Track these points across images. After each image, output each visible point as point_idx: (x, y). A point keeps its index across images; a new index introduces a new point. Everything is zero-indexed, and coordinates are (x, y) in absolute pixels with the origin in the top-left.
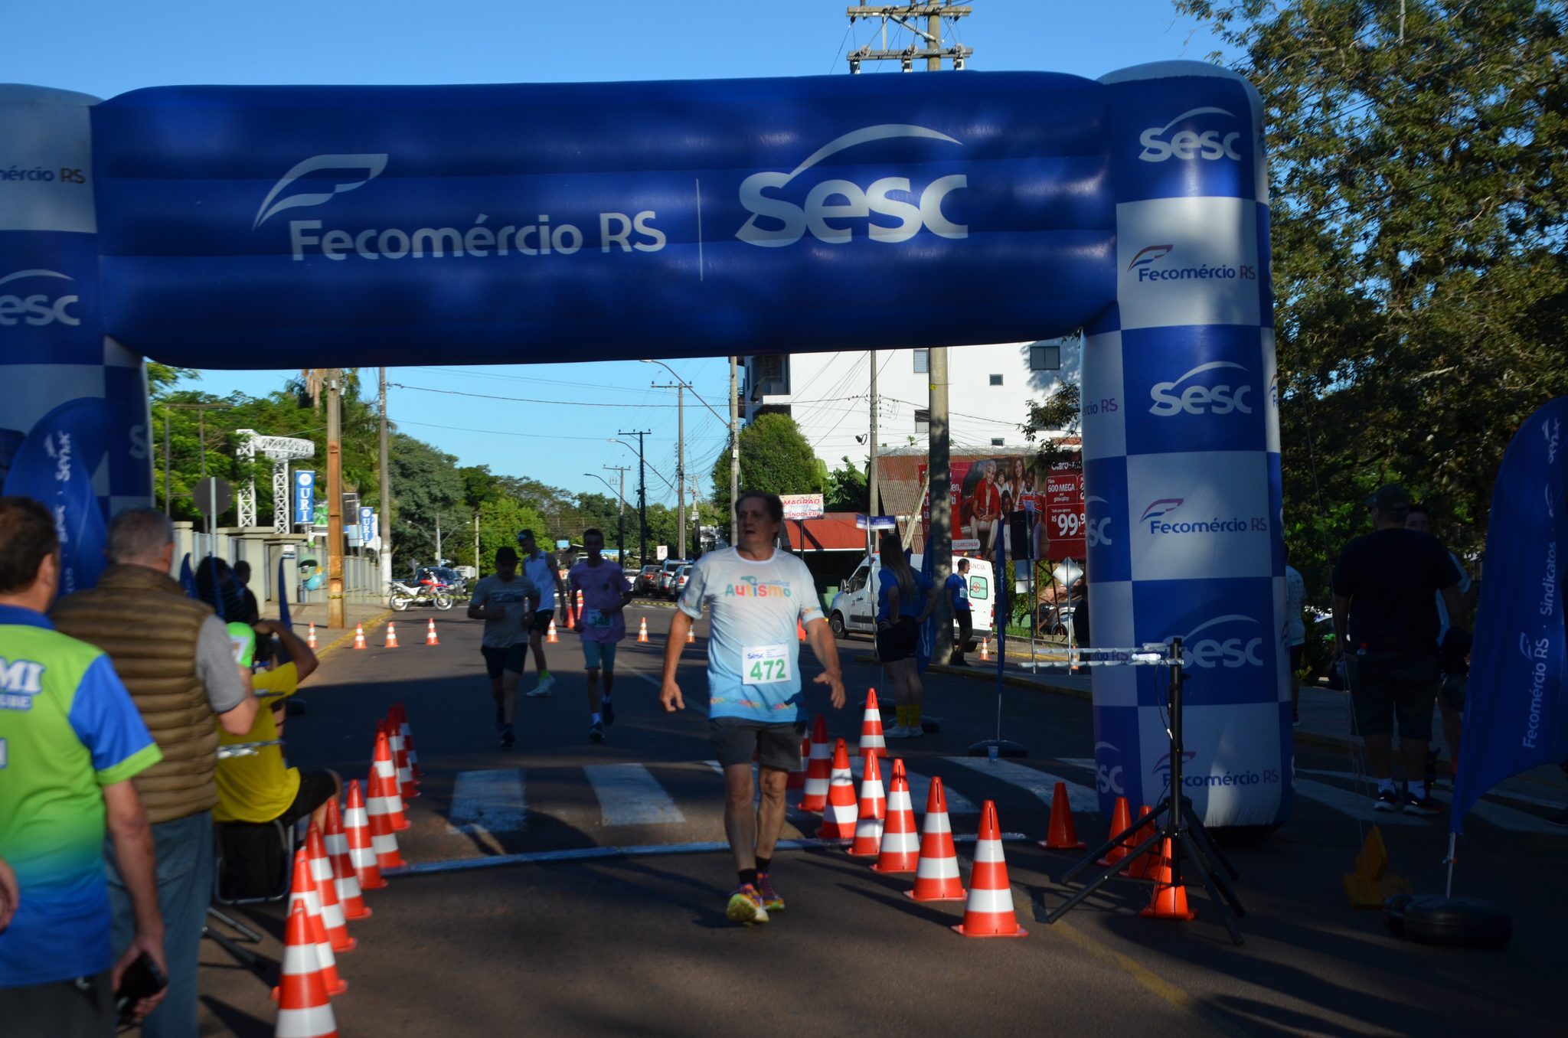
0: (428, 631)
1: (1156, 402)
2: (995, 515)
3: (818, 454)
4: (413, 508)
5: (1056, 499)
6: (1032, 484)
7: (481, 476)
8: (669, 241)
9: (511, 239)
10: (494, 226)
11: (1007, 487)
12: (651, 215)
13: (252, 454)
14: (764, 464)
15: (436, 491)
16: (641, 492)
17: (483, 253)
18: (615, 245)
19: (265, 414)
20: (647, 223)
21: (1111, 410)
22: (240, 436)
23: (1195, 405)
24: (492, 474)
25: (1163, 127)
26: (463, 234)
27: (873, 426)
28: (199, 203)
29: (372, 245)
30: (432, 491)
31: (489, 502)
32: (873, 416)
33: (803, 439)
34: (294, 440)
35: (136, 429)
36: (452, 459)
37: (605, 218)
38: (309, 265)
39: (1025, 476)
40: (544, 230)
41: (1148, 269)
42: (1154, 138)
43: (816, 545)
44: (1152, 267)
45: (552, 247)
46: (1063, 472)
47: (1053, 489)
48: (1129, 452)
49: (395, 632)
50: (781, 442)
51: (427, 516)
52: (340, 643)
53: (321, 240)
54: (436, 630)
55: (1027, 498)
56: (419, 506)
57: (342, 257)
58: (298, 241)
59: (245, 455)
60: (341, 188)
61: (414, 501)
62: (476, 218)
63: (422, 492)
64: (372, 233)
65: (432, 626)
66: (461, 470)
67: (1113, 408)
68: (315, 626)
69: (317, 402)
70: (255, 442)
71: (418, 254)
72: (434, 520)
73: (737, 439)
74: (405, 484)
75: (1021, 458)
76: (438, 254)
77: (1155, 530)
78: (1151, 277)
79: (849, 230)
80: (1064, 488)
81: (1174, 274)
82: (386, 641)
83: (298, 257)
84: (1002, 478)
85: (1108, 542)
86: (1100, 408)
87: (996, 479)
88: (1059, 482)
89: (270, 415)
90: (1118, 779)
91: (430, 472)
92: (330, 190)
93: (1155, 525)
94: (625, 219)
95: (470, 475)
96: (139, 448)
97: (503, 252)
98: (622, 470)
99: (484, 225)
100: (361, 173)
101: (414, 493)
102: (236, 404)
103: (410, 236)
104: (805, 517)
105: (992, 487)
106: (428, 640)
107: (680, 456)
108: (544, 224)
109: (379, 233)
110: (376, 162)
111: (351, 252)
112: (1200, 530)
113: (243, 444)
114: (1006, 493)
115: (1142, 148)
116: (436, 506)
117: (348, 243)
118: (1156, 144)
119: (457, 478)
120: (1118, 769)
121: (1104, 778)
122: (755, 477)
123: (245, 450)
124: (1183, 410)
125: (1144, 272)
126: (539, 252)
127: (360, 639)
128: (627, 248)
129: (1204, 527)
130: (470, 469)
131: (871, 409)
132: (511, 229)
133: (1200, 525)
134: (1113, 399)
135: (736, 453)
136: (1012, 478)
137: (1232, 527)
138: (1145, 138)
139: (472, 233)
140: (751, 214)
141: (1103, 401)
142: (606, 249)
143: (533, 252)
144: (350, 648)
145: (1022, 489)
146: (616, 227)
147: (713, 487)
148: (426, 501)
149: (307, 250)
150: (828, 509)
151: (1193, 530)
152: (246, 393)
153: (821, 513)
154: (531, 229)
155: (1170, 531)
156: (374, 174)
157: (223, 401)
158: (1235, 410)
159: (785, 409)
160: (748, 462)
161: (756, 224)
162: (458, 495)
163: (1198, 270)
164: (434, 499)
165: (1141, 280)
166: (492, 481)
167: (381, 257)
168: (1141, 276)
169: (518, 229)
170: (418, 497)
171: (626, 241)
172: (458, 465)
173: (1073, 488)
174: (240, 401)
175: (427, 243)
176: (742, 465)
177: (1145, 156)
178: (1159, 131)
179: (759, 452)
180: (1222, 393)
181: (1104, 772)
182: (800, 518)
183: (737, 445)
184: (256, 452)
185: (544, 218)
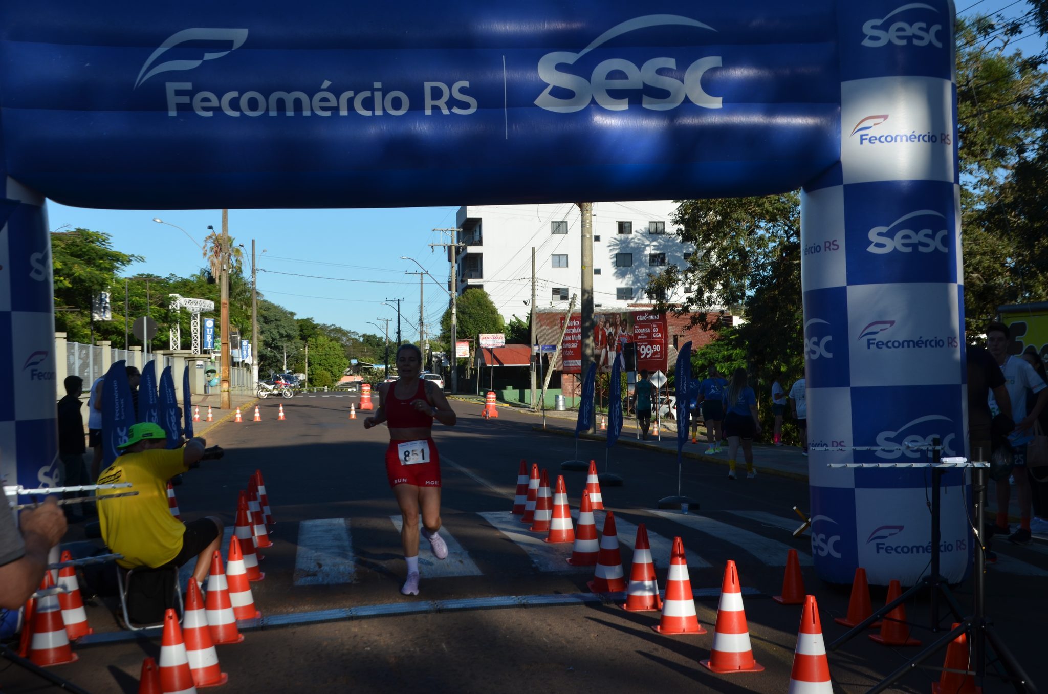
0: (279, 411)
1: (872, 242)
2: (604, 346)
3: (500, 312)
4: (270, 340)
5: (639, 337)
6: (626, 328)
7: (309, 324)
8: (479, 107)
9: (350, 101)
10: (337, 91)
11: (611, 330)
12: (466, 84)
13: (178, 308)
14: (470, 317)
15: (282, 331)
16: (399, 333)
17: (328, 114)
18: (435, 108)
19: (188, 287)
20: (462, 90)
21: (833, 249)
22: (171, 298)
23: (904, 245)
24: (314, 323)
25: (882, 19)
26: (311, 98)
27: (533, 295)
28: (88, 65)
29: (234, 104)
30: (281, 332)
31: (313, 338)
32: (533, 290)
33: (492, 303)
34: (203, 300)
35: (35, 256)
36: (292, 314)
37: (428, 86)
38: (182, 120)
39: (621, 324)
40: (378, 95)
41: (867, 135)
42: (874, 27)
43: (499, 362)
44: (871, 133)
45: (384, 109)
46: (643, 321)
47: (638, 331)
48: (850, 282)
49: (259, 412)
50: (479, 305)
51: (279, 345)
52: (227, 418)
53: (191, 99)
54: (284, 411)
55: (623, 336)
56: (273, 340)
57: (210, 114)
58: (172, 100)
59: (174, 308)
60: (208, 56)
61: (272, 338)
62: (321, 84)
63: (275, 332)
64: (235, 94)
65: (281, 408)
66: (298, 321)
67: (836, 247)
68: (212, 407)
69: (217, 281)
70: (180, 301)
71: (273, 113)
72: (283, 347)
73: (455, 302)
74: (266, 327)
75: (619, 314)
76: (290, 113)
77: (871, 346)
78: (870, 140)
79: (626, 100)
80: (644, 330)
81: (889, 139)
82: (254, 417)
83: (173, 113)
84: (608, 325)
85: (829, 355)
86: (823, 248)
87: (605, 326)
88: (641, 327)
89: (191, 287)
90: (836, 546)
91: (280, 321)
92: (201, 57)
93: (871, 342)
94: (443, 87)
95: (303, 324)
96: (38, 272)
97: (344, 112)
98: (387, 320)
99: (328, 89)
100: (226, 45)
101: (271, 333)
102: (171, 282)
103: (267, 98)
104: (494, 347)
105: (602, 330)
106: (279, 417)
107: (421, 313)
108: (378, 90)
109: (241, 94)
110: (239, 35)
111: (218, 110)
112: (909, 346)
113: (173, 302)
114: (610, 334)
115: (864, 36)
116: (283, 339)
117: (215, 102)
118: (876, 33)
119: (295, 324)
120: (837, 538)
121: (822, 545)
122: (465, 324)
123: (174, 306)
124: (895, 248)
125: (864, 137)
126: (373, 113)
127: (239, 416)
128: (446, 112)
129: (911, 344)
130: (303, 320)
131: (532, 286)
132: (350, 94)
133: (908, 342)
134: (836, 241)
135: (454, 311)
136: (614, 324)
137: (933, 343)
138: (867, 28)
139: (319, 96)
140: (548, 85)
141: (825, 242)
142: (428, 112)
143: (368, 113)
144: (233, 421)
145: (620, 331)
146: (437, 94)
147: (441, 330)
148: (278, 337)
149: (180, 107)
150: (507, 342)
151: (903, 347)
152: (177, 275)
153: (503, 344)
154: (367, 94)
155: (884, 347)
156: (236, 46)
157: (164, 280)
158: (936, 249)
159: (480, 287)
160: (461, 316)
161: (551, 93)
162: (296, 333)
163: (909, 136)
164: (281, 336)
165: (861, 143)
166: (315, 327)
167: (242, 114)
168: (862, 140)
169: (356, 94)
170: (273, 334)
171: (445, 106)
172: (295, 318)
173: (649, 331)
174: (174, 279)
175: (281, 105)
176: (458, 318)
177: (867, 43)
178: (878, 22)
179: (467, 310)
180: (926, 236)
181: (822, 540)
182: (491, 347)
183: (455, 306)
184: (180, 307)
185: (377, 85)
